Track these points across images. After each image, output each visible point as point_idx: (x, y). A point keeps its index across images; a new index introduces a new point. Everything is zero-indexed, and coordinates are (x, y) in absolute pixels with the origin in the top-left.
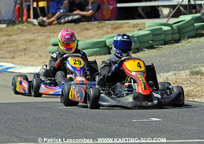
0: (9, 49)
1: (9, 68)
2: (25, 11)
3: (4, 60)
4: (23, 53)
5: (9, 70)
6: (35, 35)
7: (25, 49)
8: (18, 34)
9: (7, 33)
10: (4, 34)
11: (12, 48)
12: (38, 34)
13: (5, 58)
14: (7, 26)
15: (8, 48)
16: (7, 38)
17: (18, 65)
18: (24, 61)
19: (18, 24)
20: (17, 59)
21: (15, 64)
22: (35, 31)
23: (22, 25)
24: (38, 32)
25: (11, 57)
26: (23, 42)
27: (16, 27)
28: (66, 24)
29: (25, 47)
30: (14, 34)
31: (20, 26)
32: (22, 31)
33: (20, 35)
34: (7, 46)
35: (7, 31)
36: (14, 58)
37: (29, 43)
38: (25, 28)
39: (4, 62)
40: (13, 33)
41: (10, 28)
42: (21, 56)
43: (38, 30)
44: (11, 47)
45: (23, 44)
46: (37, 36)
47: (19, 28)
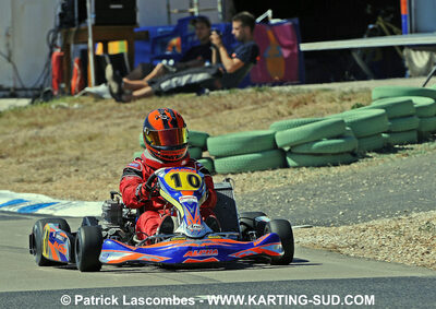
0: (38, 160)
1: (41, 206)
2: (76, 66)
3: (26, 186)
4: (73, 169)
5: (40, 211)
6: (102, 124)
7: (78, 159)
8: (59, 122)
9: (32, 120)
10: (25, 122)
11: (46, 158)
12: (108, 122)
13: (30, 182)
14: (32, 103)
15: (35, 156)
16: (33, 132)
17: (62, 198)
18: (76, 188)
19: (57, 98)
20: (58, 184)
21: (54, 196)
22: (101, 115)
23: (68, 98)
24: (108, 117)
25: (43, 178)
26: (73, 141)
27: (53, 104)
28: (177, 96)
29: (77, 153)
30: (49, 123)
31: (64, 102)
32: (70, 114)
33: (64, 125)
34: (34, 152)
35: (33, 114)
36: (49, 180)
37: (86, 144)
38: (76, 106)
39: (25, 191)
40: (48, 119)
41: (40, 107)
42: (69, 176)
43: (108, 112)
44: (43, 154)
45: (71, 147)
46: (106, 126)
47: (63, 107)
